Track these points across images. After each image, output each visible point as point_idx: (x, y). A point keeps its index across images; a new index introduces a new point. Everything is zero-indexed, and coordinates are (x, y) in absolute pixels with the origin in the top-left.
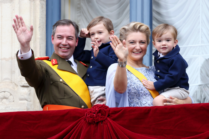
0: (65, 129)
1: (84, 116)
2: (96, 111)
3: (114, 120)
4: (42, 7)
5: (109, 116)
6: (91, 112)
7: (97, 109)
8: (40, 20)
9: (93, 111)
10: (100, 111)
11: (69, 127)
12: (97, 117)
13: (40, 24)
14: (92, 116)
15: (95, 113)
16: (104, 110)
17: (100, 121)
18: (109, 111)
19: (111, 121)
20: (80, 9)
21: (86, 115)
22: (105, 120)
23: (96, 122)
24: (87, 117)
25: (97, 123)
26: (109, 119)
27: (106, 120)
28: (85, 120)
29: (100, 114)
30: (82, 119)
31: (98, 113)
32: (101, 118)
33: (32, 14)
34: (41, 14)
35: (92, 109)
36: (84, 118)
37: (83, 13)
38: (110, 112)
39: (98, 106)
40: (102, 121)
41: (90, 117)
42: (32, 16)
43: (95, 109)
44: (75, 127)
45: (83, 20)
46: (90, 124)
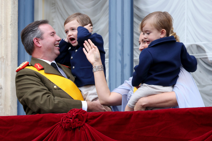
0: (40, 136)
1: (60, 121)
2: (73, 116)
3: (92, 125)
4: (14, 3)
5: (86, 121)
6: (67, 117)
7: (74, 114)
8: (11, 16)
9: (69, 116)
10: (77, 116)
11: (43, 133)
12: (74, 123)
13: (11, 21)
14: (68, 122)
15: (71, 119)
16: (81, 115)
17: (77, 127)
18: (87, 116)
19: (89, 127)
20: (55, 5)
21: (62, 121)
22: (82, 126)
23: (72, 128)
24: (63, 122)
25: (74, 129)
26: (87, 125)
27: (84, 126)
28: (61, 125)
29: (77, 120)
30: (58, 124)
31: (75, 118)
32: (78, 123)
33: (3, 10)
34: (13, 11)
35: (69, 114)
36: (59, 123)
37: (58, 9)
38: (89, 117)
39: (75, 111)
40: (80, 127)
41: (66, 122)
42: (3, 12)
43: (72, 113)
44: (50, 133)
45: (58, 17)
46: (66, 130)
